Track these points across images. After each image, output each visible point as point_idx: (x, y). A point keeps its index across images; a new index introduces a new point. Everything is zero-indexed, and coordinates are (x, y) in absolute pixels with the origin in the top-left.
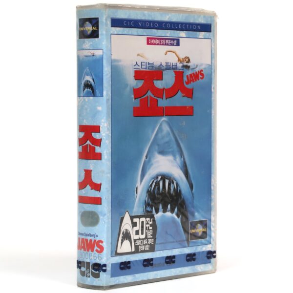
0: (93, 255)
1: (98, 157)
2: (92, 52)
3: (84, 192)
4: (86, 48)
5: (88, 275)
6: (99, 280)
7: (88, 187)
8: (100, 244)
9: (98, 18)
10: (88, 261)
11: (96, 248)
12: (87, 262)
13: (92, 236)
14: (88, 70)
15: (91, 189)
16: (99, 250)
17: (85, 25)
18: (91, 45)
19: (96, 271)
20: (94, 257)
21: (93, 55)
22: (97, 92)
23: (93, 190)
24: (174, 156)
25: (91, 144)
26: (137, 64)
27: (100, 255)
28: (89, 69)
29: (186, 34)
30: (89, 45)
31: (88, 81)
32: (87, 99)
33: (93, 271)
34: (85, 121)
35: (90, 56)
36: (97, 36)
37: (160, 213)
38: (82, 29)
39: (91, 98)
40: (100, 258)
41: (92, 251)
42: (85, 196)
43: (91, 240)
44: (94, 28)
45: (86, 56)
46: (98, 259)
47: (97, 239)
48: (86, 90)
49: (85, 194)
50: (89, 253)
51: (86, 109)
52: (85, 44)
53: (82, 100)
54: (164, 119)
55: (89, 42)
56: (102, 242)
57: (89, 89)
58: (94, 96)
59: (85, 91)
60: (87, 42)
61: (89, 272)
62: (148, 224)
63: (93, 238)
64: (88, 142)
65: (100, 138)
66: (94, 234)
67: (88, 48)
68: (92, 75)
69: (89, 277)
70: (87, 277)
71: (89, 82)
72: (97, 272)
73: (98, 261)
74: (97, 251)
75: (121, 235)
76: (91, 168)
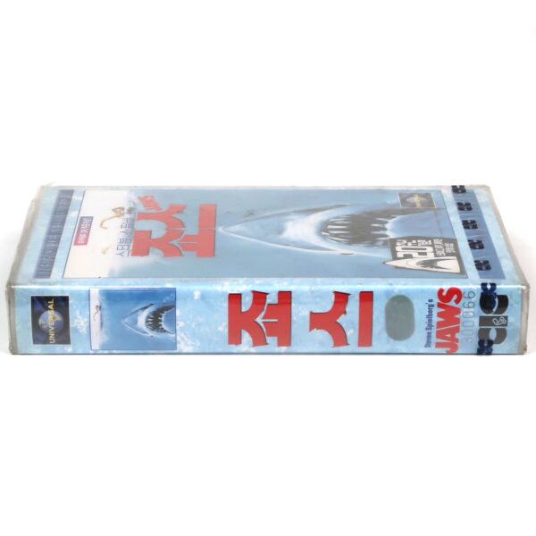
0: (465, 310)
1: (285, 297)
2: (93, 310)
3: (352, 331)
4: (88, 324)
5: (503, 321)
6: (511, 297)
7: (342, 320)
8: (444, 294)
9: (32, 298)
10: (476, 321)
11: (452, 303)
12: (481, 324)
13: (430, 311)
14: (126, 320)
15: (345, 313)
16: (455, 297)
17: (45, 327)
18: (81, 314)
19: (495, 302)
20: (469, 307)
21: (100, 307)
22: (166, 299)
23: (347, 309)
24: (287, 220)
25: (263, 314)
26: (120, 254)
27: (466, 295)
28: (124, 318)
29: (74, 210)
30: (80, 317)
31: (147, 322)
32: (180, 324)
33: (494, 310)
34: (220, 329)
35: (101, 315)
36: (65, 299)
37: (387, 233)
38: (52, 335)
39: (178, 312)
40: (471, 295)
41: (458, 311)
42: (357, 327)
43: (439, 315)
44: (51, 307)
45: (102, 324)
46: (473, 299)
47: (436, 300)
48: (164, 326)
49: (354, 329)
50: (462, 320)
51: (199, 324)
52: (79, 327)
53: (182, 335)
54: (220, 230)
55: (76, 318)
56: (441, 291)
57: (163, 319)
58: (175, 306)
59: (165, 328)
60: (76, 321)
61: (498, 318)
62: (406, 244)
63: (436, 310)
64: (259, 320)
65: (252, 295)
66: (427, 306)
67: (86, 320)
68: (137, 311)
69: (506, 318)
70: (506, 325)
71: (148, 317)
72: (497, 300)
73: (476, 299)
74: (457, 301)
75: (428, 269)
76: (307, 314)
